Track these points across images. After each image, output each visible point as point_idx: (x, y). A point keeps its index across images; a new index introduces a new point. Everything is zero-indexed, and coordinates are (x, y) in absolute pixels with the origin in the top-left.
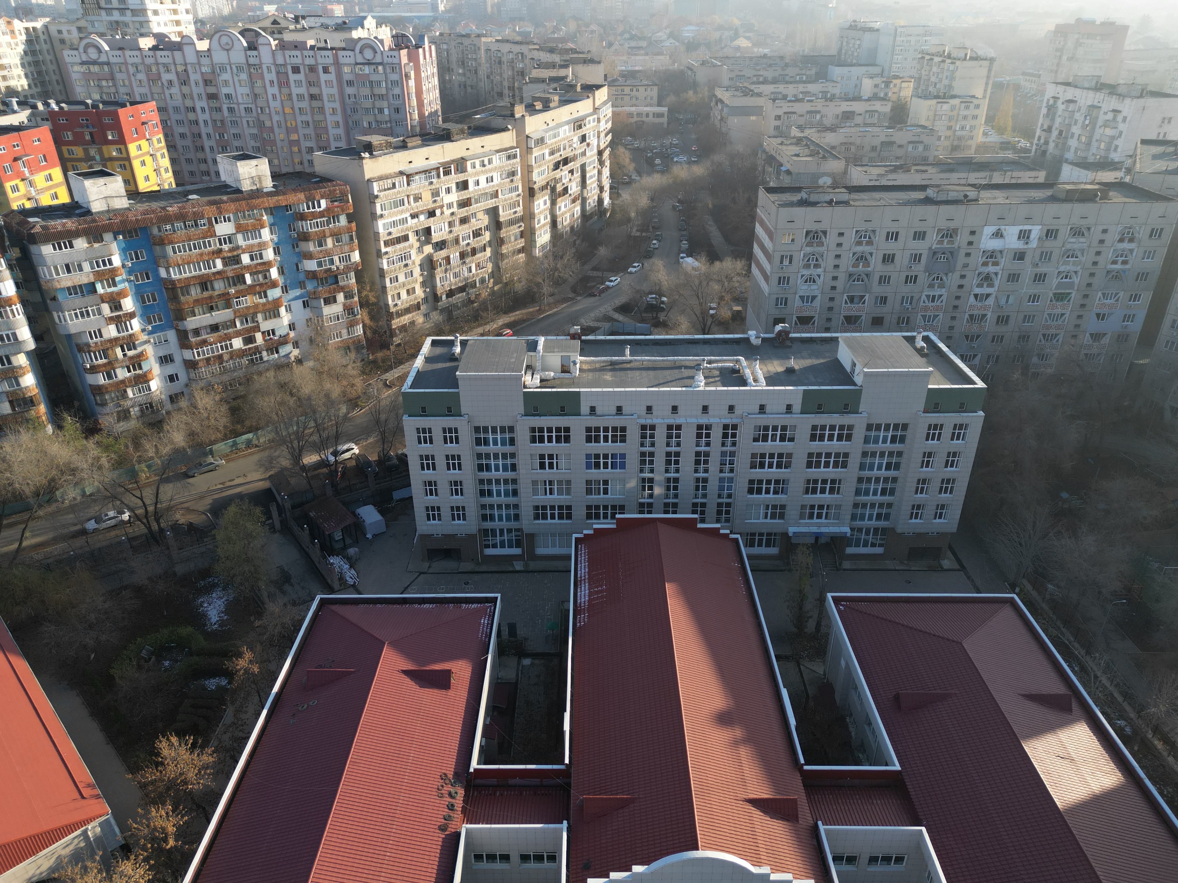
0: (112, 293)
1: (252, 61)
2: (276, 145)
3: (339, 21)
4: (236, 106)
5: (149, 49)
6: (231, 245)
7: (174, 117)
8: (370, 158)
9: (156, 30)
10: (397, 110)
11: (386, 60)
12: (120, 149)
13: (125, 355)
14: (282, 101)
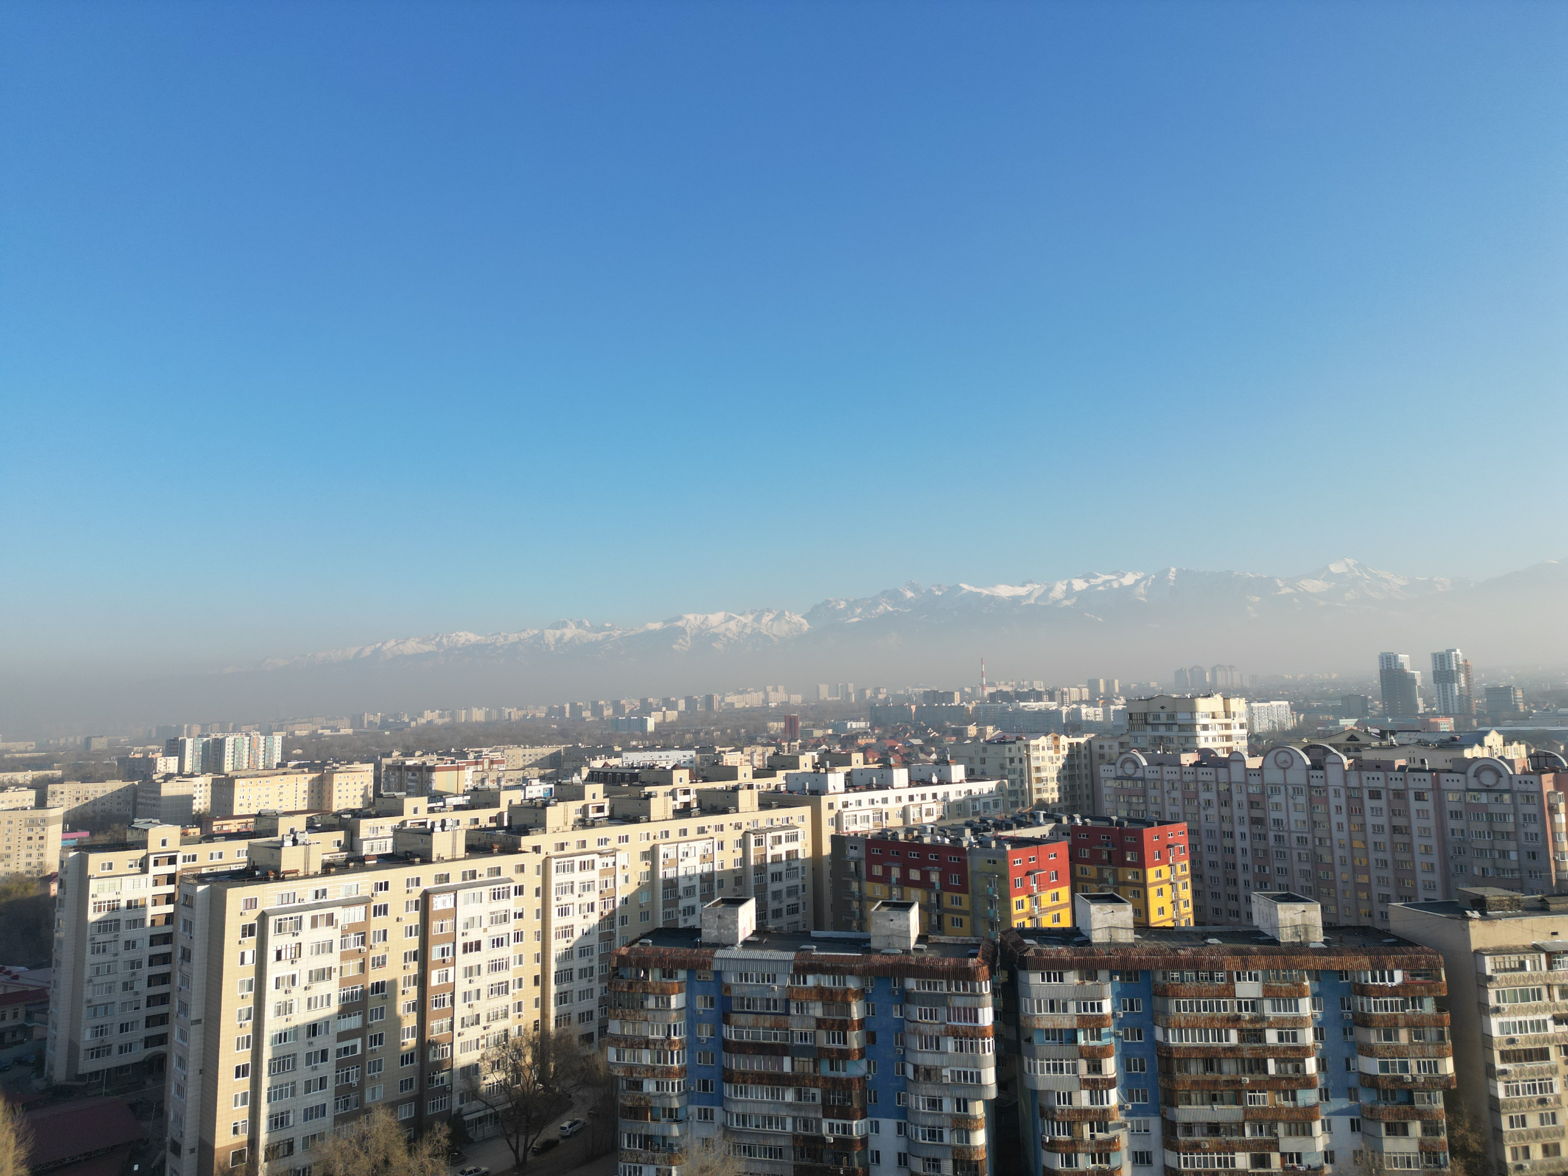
0: (1094, 1047)
1: (1314, 782)
2: (1335, 888)
3: (1446, 737)
4: (1286, 835)
5: (1191, 765)
6: (1254, 1014)
7: (1206, 841)
8: (1481, 919)
9: (1202, 744)
10: (1533, 855)
11: (1516, 786)
12: (1137, 873)
13: (1092, 1136)
14: (1350, 832)
